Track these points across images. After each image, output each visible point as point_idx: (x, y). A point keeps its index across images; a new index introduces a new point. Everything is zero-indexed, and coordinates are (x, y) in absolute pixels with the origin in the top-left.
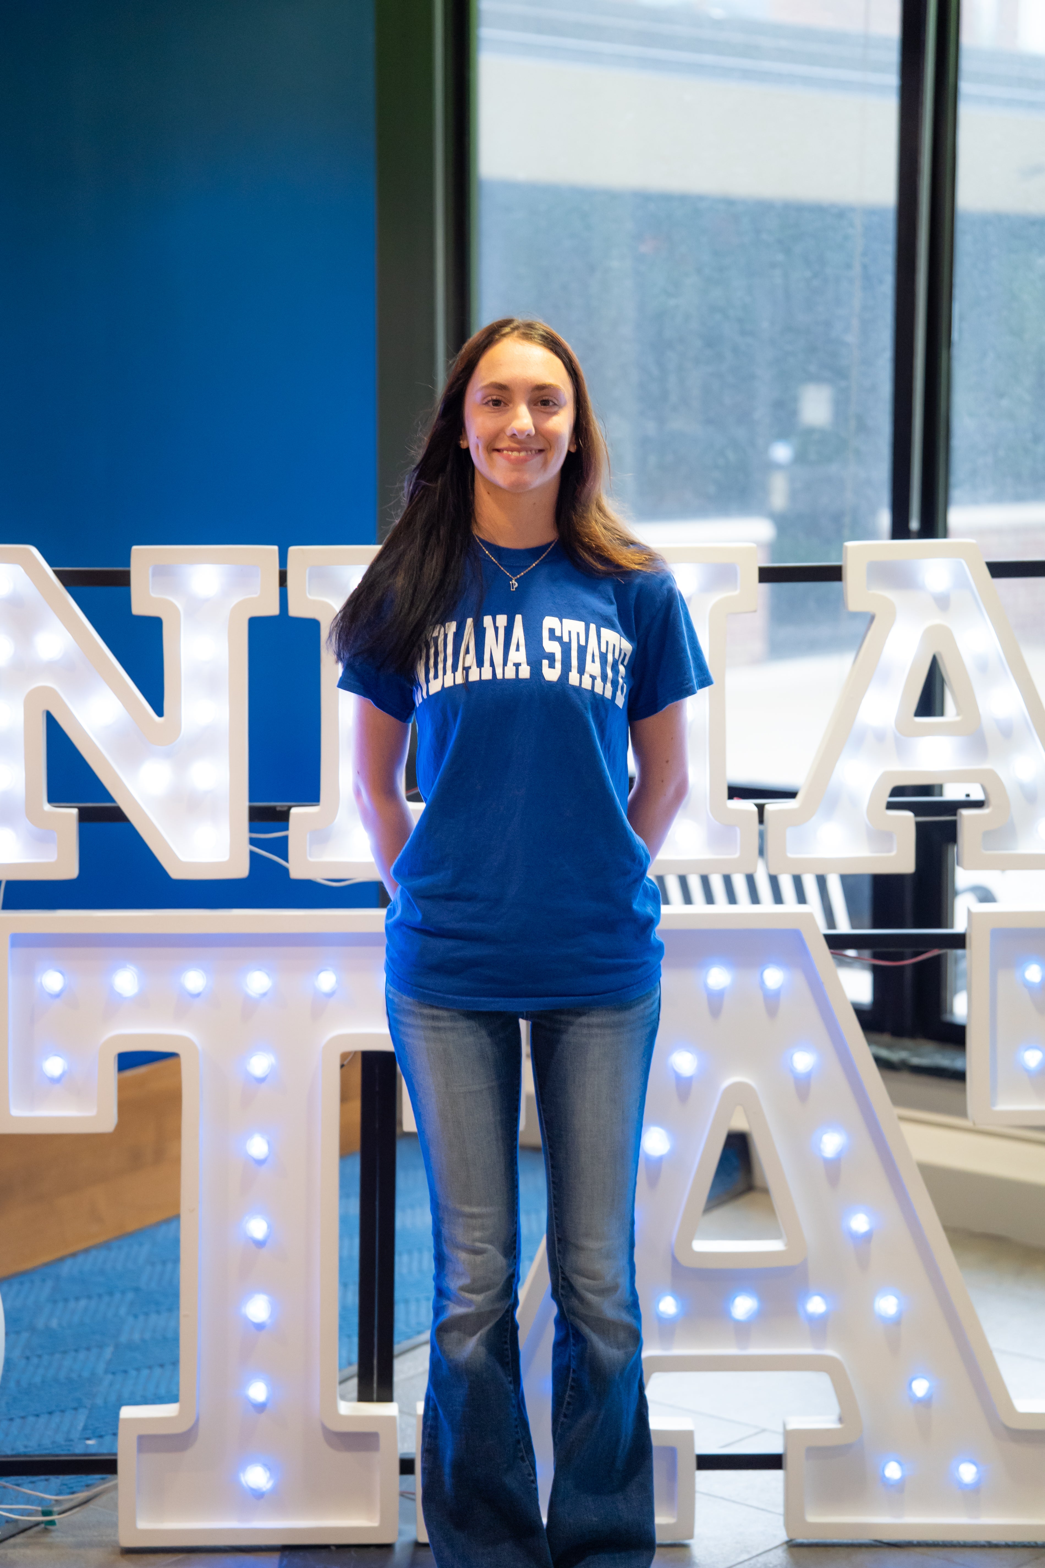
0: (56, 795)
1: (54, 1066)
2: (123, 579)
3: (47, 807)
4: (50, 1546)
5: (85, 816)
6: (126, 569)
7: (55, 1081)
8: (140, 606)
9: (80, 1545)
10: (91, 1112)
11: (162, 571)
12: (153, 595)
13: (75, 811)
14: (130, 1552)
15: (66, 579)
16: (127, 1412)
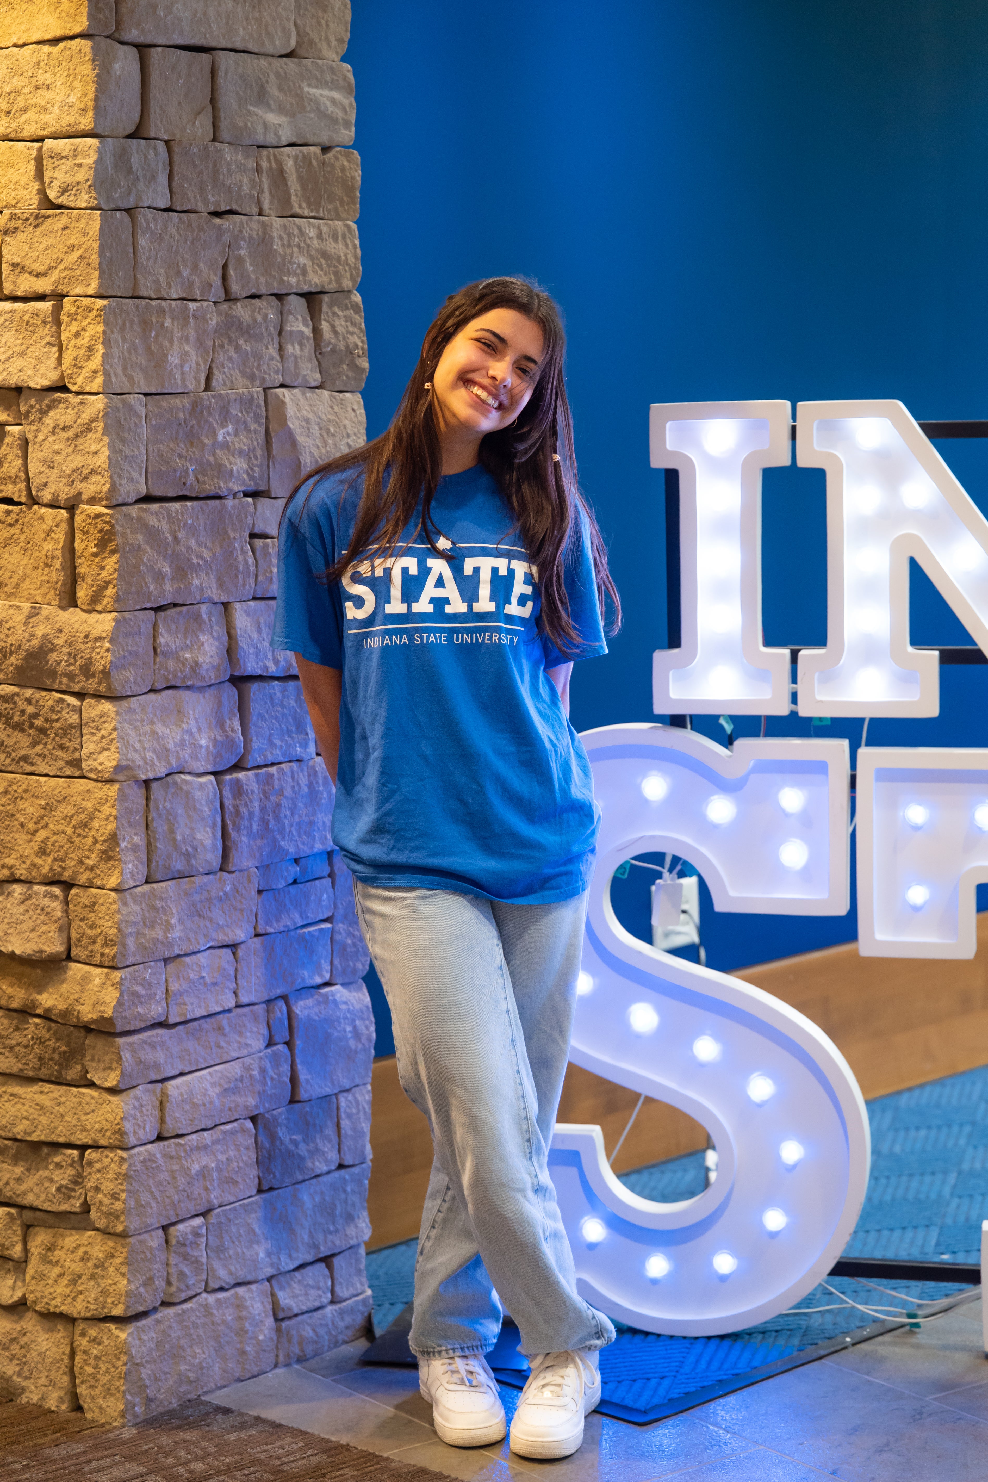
0: (918, 639)
1: (918, 895)
2: (985, 430)
3: (910, 649)
4: (917, 1346)
5: (946, 658)
7: (916, 909)
9: (946, 1347)
10: (952, 940)
13: (936, 653)
15: (931, 431)
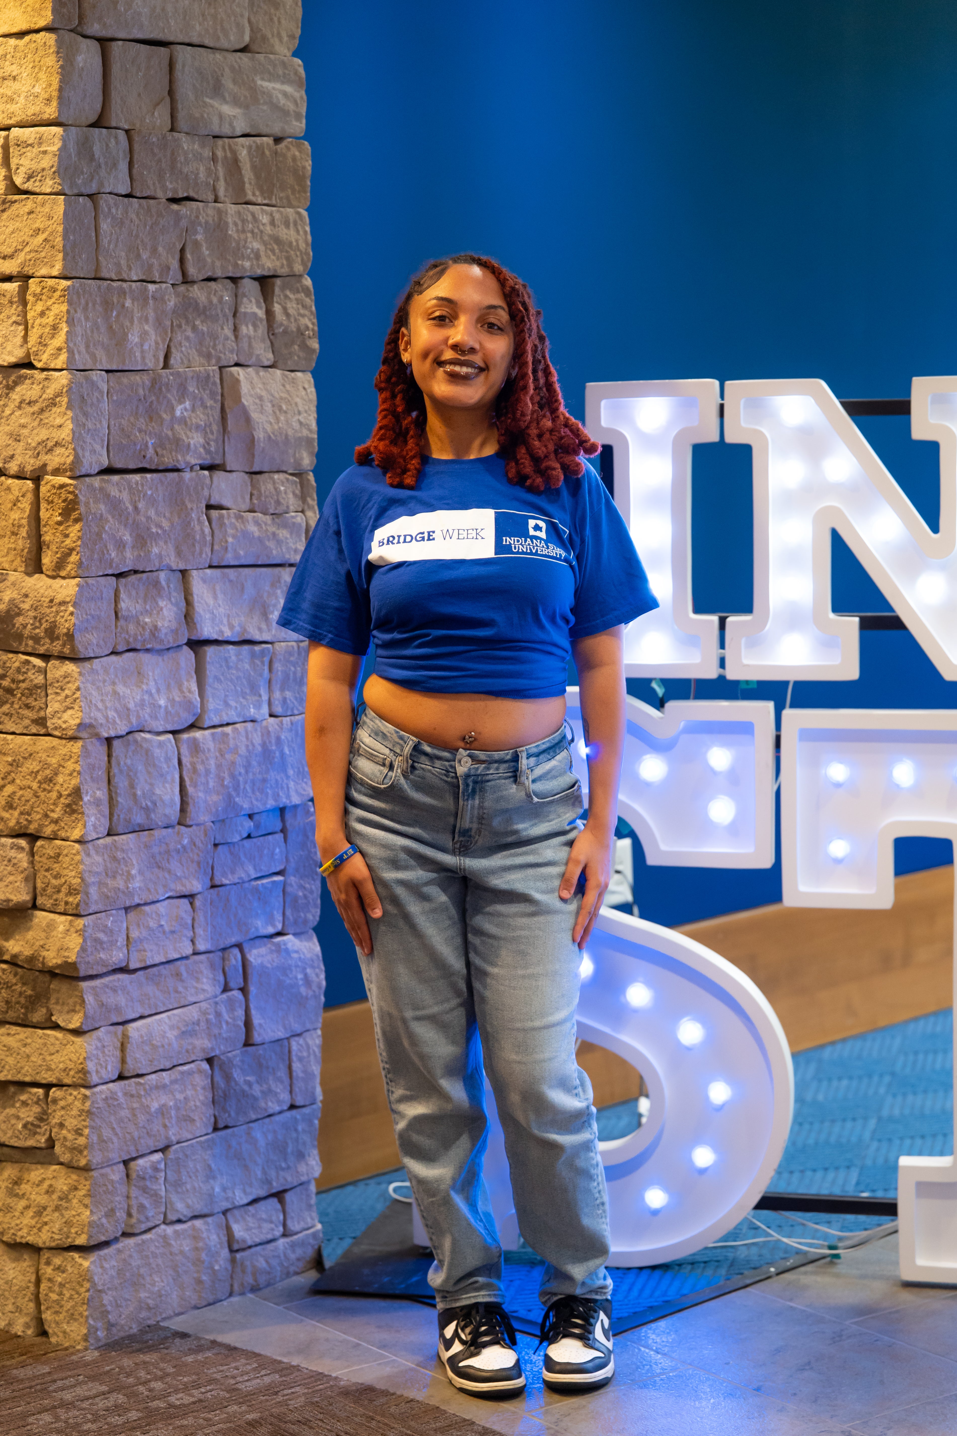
0: (839, 606)
1: (839, 848)
2: (904, 408)
3: (832, 616)
4: (837, 1276)
5: (866, 625)
6: (907, 399)
7: (838, 861)
8: (919, 432)
9: (864, 1276)
10: (871, 891)
11: (940, 399)
12: (932, 421)
13: (857, 619)
14: (909, 1285)
15: (854, 409)
16: (905, 1161)
